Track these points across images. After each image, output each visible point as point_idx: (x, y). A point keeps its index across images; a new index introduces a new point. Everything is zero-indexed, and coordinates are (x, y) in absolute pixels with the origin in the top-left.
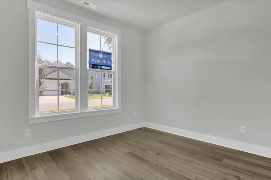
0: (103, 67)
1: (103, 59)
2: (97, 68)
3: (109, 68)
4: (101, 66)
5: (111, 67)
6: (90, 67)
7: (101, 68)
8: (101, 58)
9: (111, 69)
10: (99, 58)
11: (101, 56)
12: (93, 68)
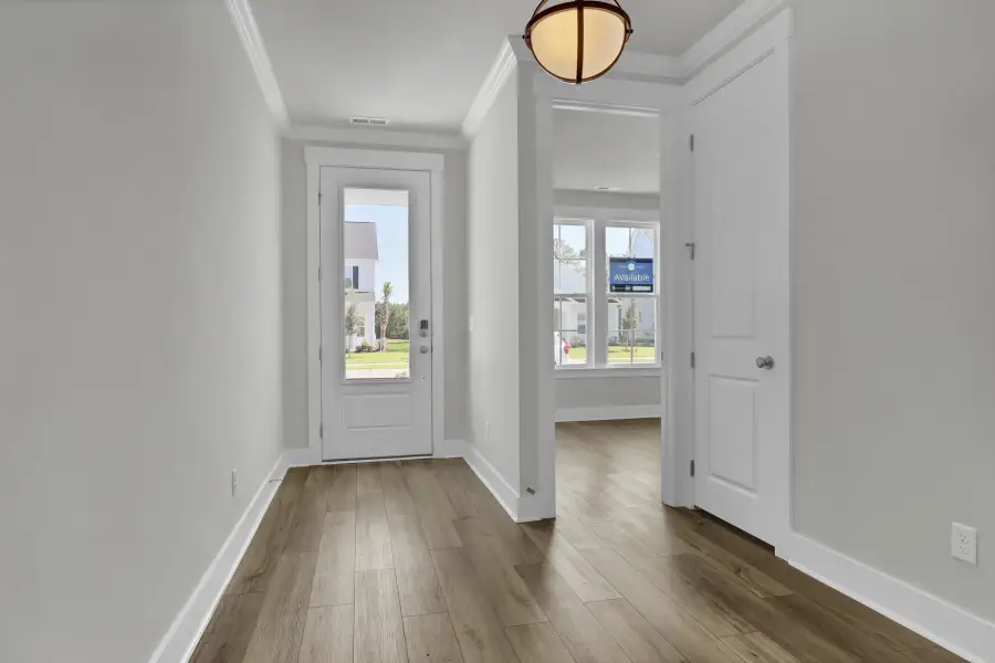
0: (635, 288)
1: (637, 272)
2: (624, 291)
3: (648, 288)
4: (632, 286)
5: (652, 286)
6: (611, 291)
7: (631, 291)
8: (631, 272)
9: (652, 291)
10: (628, 272)
11: (631, 267)
12: (617, 291)
